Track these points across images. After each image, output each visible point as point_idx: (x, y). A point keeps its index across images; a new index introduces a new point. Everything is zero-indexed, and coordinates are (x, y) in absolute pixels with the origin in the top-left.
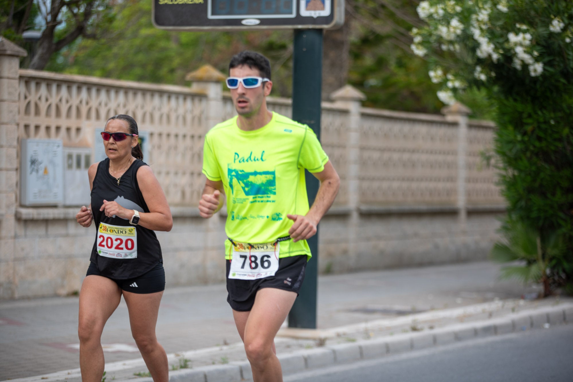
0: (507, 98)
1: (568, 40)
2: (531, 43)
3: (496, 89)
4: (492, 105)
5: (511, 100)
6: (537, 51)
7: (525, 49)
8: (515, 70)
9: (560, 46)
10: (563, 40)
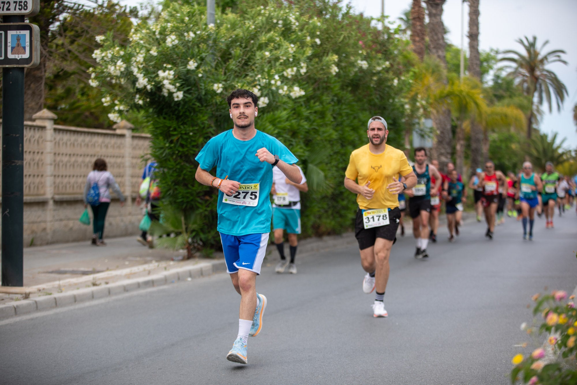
0: (158, 116)
1: (200, 75)
2: (174, 77)
3: (151, 110)
4: (148, 122)
5: (162, 118)
6: (178, 82)
7: (170, 81)
8: (164, 96)
9: (194, 80)
10: (197, 75)
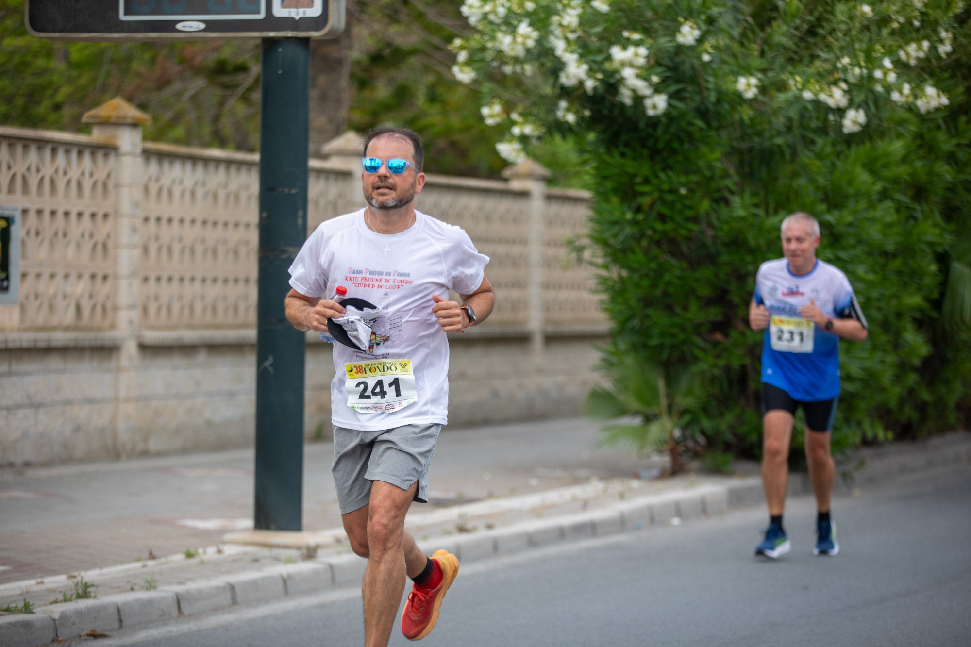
0: (609, 152)
1: (706, 58)
2: (648, 61)
3: (591, 136)
4: (584, 163)
5: (616, 154)
6: (657, 74)
7: (638, 71)
8: (622, 105)
9: (693, 68)
10: (699, 58)
